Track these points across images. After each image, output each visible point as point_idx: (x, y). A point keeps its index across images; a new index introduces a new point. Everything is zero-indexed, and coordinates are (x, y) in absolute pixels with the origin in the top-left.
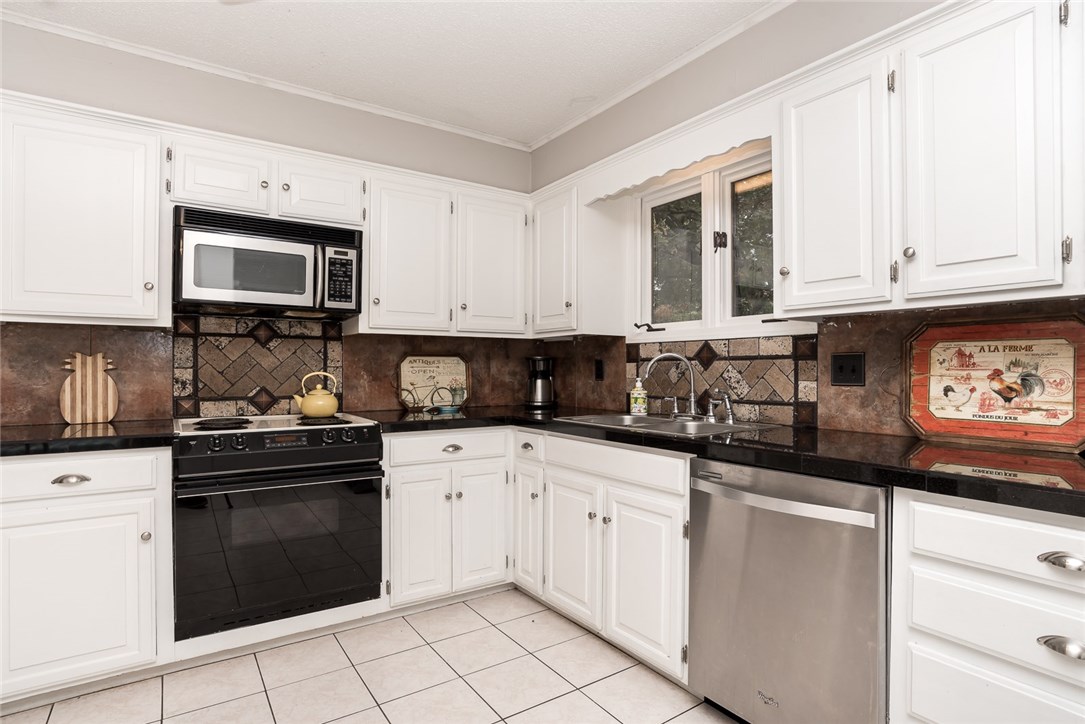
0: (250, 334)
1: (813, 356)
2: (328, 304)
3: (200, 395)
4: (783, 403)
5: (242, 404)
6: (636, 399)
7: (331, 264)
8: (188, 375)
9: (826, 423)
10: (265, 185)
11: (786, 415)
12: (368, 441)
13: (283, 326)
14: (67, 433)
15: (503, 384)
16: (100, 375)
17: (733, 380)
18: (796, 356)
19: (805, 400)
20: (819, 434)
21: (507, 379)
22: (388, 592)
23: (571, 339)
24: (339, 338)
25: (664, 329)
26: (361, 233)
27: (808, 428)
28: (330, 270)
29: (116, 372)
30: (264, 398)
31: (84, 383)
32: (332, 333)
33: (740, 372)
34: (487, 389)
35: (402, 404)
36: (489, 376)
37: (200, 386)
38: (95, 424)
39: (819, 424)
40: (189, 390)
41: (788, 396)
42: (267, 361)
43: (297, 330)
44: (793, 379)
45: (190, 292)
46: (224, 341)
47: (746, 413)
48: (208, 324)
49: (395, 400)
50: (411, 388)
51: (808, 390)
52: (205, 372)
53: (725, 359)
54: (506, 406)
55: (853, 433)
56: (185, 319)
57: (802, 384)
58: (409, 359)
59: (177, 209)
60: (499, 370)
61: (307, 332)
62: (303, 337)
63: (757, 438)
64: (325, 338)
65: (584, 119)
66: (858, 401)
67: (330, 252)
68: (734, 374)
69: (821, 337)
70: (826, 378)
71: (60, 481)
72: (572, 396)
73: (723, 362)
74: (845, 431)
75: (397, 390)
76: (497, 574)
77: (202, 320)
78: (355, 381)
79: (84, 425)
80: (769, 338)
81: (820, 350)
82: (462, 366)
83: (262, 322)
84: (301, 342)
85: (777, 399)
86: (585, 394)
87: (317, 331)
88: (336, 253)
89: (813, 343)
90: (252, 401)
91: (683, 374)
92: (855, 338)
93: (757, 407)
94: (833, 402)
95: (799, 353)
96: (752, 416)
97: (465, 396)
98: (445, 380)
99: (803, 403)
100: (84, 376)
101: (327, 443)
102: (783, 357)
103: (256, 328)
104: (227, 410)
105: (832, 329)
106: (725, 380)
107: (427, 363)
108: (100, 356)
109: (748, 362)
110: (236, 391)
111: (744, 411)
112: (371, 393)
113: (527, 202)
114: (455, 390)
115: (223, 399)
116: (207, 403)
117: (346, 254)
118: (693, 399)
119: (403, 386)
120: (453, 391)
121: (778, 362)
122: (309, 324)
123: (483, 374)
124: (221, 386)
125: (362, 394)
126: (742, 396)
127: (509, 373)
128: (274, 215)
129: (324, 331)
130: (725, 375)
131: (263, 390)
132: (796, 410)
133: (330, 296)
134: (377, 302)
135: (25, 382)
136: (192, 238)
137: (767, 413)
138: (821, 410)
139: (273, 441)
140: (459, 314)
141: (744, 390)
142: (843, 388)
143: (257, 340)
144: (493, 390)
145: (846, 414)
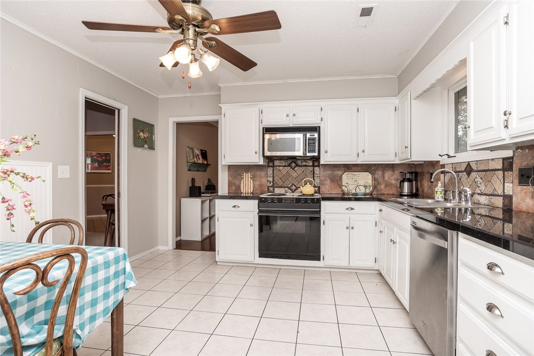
0: (289, 165)
1: (511, 169)
2: (308, 154)
3: (275, 186)
4: (498, 196)
5: (286, 189)
6: (437, 192)
7: (309, 140)
8: (271, 179)
9: (516, 207)
10: (288, 115)
11: (499, 202)
12: (315, 203)
13: (299, 162)
14: (242, 195)
15: (391, 184)
16: (249, 179)
17: (478, 183)
18: (504, 169)
19: (507, 193)
20: (513, 213)
21: (393, 182)
22: (323, 260)
23: (423, 163)
24: (319, 166)
25: (455, 156)
26: (319, 127)
27: (509, 209)
28: (308, 142)
29: (253, 178)
30: (294, 187)
31: (246, 182)
32: (316, 164)
33: (481, 178)
34: (383, 186)
35: (343, 191)
36: (384, 180)
37: (275, 183)
38: (248, 193)
39: (513, 207)
40: (272, 184)
41: (500, 192)
42: (295, 175)
43: (304, 164)
44: (502, 182)
45: (267, 153)
46: (281, 168)
47: (484, 200)
48: (277, 163)
49: (340, 190)
50: (346, 185)
51: (509, 189)
52: (276, 178)
53: (476, 171)
54: (393, 194)
55: (528, 213)
56: (271, 161)
57: (506, 185)
58: (346, 173)
59: (263, 128)
60: (389, 178)
61: (307, 164)
62: (306, 166)
63: (488, 214)
64: (313, 166)
65: (411, 59)
66: (530, 195)
67: (308, 135)
68: (479, 179)
69: (514, 158)
70: (516, 181)
71: (234, 207)
72: (423, 191)
73: (475, 173)
74: (524, 212)
75: (340, 186)
76: (370, 264)
77: (275, 161)
78: (325, 182)
79: (246, 193)
80: (493, 160)
81: (514, 165)
82: (370, 176)
83: (293, 161)
84: (305, 168)
85: (496, 193)
86: (427, 190)
87: (311, 164)
88: (311, 135)
89: (511, 162)
90: (289, 188)
91: (460, 179)
92: (530, 158)
93: (488, 197)
94: (519, 195)
95: (505, 168)
96: (486, 202)
97: (371, 189)
98: (362, 182)
99: (506, 195)
100: (246, 179)
101: (302, 203)
102: (499, 170)
103: (291, 163)
104: (282, 191)
105: (519, 153)
106: (476, 183)
107: (354, 175)
108: (249, 173)
109: (485, 173)
110: (285, 185)
111: (483, 200)
112: (331, 186)
113: (395, 101)
114: (366, 186)
115: (281, 187)
116: (276, 189)
117: (314, 135)
118: (457, 192)
119: (343, 184)
120: (365, 187)
121: (496, 172)
122: (308, 161)
123: (381, 180)
124: (280, 183)
125: (327, 187)
126: (482, 191)
127: (394, 179)
128: (291, 125)
129: (313, 163)
130: (476, 180)
131: (293, 184)
132: (503, 199)
133: (308, 151)
134: (326, 152)
135: (234, 181)
136: (267, 136)
137: (492, 200)
138: (514, 199)
139: (285, 200)
140: (361, 154)
141: (483, 188)
142: (524, 187)
143: (291, 167)
144: (386, 187)
145: (525, 202)
